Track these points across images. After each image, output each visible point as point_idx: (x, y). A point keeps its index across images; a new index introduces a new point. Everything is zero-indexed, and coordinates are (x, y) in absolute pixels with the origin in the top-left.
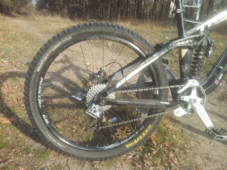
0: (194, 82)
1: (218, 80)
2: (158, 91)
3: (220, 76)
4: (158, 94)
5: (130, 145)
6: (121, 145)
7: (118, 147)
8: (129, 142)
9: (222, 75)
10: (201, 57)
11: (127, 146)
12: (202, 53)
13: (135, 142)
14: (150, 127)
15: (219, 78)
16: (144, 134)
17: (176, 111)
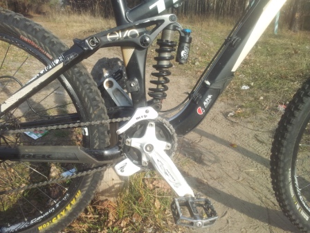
0: (147, 112)
1: (203, 106)
2: (86, 129)
3: (206, 100)
4: (87, 134)
5: (45, 226)
6: (30, 226)
7: (25, 229)
8: (43, 220)
9: (210, 97)
10: (165, 63)
11: (40, 228)
12: (166, 55)
13: (55, 221)
14: (79, 195)
15: (205, 103)
16: (69, 208)
17: (118, 166)
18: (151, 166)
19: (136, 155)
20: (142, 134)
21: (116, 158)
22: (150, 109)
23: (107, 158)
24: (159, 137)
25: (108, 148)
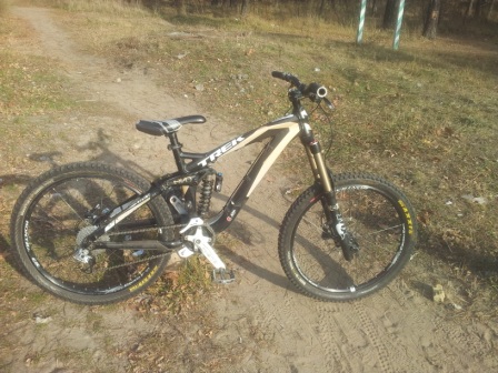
0: (197, 221)
1: (231, 217)
3: (233, 213)
4: (161, 232)
5: (134, 288)
6: (124, 289)
7: (121, 290)
8: (133, 285)
9: (234, 211)
11: (131, 289)
13: (140, 284)
15: (232, 215)
17: (180, 252)
18: (200, 251)
19: (191, 245)
20: (194, 234)
21: (178, 247)
22: (199, 219)
23: (173, 247)
24: (204, 234)
25: (174, 241)
